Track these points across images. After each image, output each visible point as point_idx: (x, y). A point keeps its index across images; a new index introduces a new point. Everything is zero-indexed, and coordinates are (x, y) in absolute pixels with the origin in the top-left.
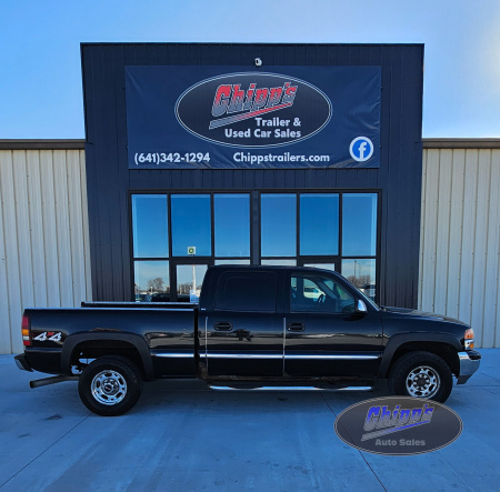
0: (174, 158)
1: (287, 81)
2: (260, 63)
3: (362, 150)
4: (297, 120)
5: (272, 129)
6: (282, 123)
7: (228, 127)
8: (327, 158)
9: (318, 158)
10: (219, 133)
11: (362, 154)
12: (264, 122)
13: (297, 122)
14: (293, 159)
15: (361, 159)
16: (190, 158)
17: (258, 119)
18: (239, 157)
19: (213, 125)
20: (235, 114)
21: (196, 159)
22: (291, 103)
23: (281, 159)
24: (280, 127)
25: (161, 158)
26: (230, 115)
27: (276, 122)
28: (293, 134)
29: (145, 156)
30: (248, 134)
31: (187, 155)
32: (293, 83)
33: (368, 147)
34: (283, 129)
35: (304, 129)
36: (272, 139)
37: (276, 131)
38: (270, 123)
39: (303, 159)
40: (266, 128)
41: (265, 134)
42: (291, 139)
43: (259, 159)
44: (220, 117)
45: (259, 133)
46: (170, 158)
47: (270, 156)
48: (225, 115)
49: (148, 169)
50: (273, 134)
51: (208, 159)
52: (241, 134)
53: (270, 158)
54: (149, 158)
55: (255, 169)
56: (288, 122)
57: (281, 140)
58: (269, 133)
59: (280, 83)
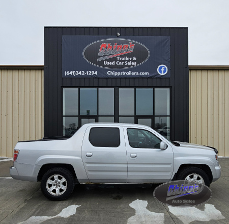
0: (82, 73)
1: (130, 42)
2: (119, 34)
3: (163, 70)
4: (134, 57)
5: (124, 61)
6: (128, 59)
7: (105, 60)
8: (147, 73)
9: (143, 74)
10: (101, 63)
11: (163, 72)
12: (120, 58)
13: (135, 59)
14: (133, 74)
16: (89, 73)
17: (118, 57)
18: (110, 73)
19: (99, 60)
21: (91, 73)
22: (132, 51)
23: (128, 74)
25: (76, 73)
26: (106, 56)
28: (133, 63)
29: (69, 72)
30: (113, 63)
31: (87, 72)
32: (133, 43)
33: (165, 69)
34: (129, 61)
36: (124, 66)
37: (126, 62)
38: (123, 59)
39: (137, 74)
40: (121, 61)
42: (132, 65)
43: (118, 74)
44: (102, 56)
45: (118, 63)
46: (80, 73)
48: (104, 56)
49: (71, 78)
50: (124, 63)
51: (96, 74)
52: (110, 63)
53: (123, 73)
54: (71, 73)
55: (116, 78)
56: (130, 58)
57: (128, 66)
58: (123, 63)
59: (127, 43)
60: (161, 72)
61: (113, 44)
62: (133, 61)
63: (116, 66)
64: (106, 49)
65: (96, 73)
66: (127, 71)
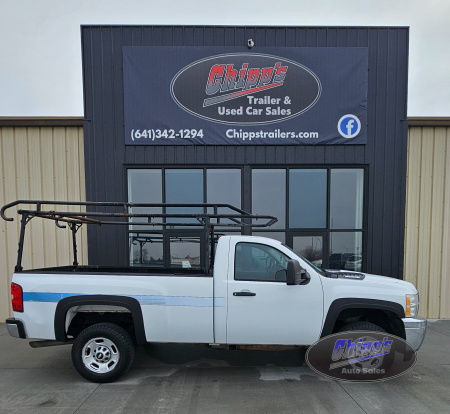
0: (169, 134)
1: (277, 61)
2: (252, 44)
3: (350, 127)
4: (287, 98)
5: (264, 107)
6: (273, 101)
7: (221, 105)
8: (315, 135)
9: (306, 135)
11: (349, 131)
12: (255, 100)
13: (287, 101)
14: (283, 135)
15: (349, 136)
16: (185, 134)
17: (250, 98)
18: (231, 134)
19: (207, 103)
20: (228, 93)
21: (191, 135)
22: (281, 82)
23: (271, 135)
24: (270, 105)
25: (157, 134)
26: (223, 94)
27: (267, 100)
28: (283, 112)
29: (141, 132)
30: (240, 111)
31: (181, 131)
32: (284, 64)
33: (355, 124)
34: (274, 107)
35: (294, 108)
36: (263, 117)
37: (267, 109)
38: (261, 102)
39: (293, 135)
40: (258, 106)
41: (256, 112)
42: (281, 116)
43: (251, 135)
44: (214, 96)
45: (250, 111)
46: (165, 134)
47: (261, 133)
48: (218, 94)
49: (144, 144)
50: (264, 112)
51: (202, 136)
52: (233, 112)
53: (261, 135)
54: (144, 134)
55: (246, 145)
56: (278, 100)
57: (271, 117)
58: (260, 110)
59: (271, 63)
60: (345, 130)
61: (238, 67)
62: (283, 106)
63: (245, 117)
64: (224, 79)
65: (201, 134)
66: (271, 128)
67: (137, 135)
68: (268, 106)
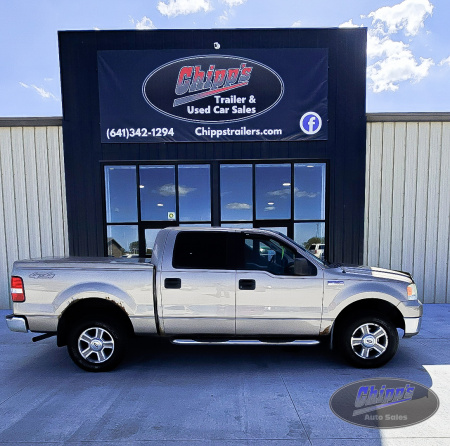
0: (142, 133)
1: (242, 62)
2: (218, 47)
3: (311, 124)
4: (252, 97)
5: (230, 106)
6: (239, 100)
7: (190, 104)
8: (279, 131)
9: (271, 132)
10: (182, 110)
11: (311, 128)
12: (222, 99)
13: (252, 100)
14: (248, 132)
15: (311, 132)
16: (156, 133)
17: (217, 97)
18: (200, 131)
19: (176, 103)
20: (196, 93)
21: (162, 133)
22: (246, 83)
23: (238, 132)
24: (237, 104)
25: (130, 132)
26: (192, 93)
27: (233, 99)
28: (248, 110)
29: (116, 131)
30: (208, 110)
31: (153, 130)
33: (316, 121)
34: (240, 106)
35: (259, 106)
36: (230, 115)
37: (234, 108)
38: (228, 101)
39: (258, 132)
40: (224, 105)
41: (223, 111)
42: (246, 114)
43: (218, 133)
44: (183, 96)
45: (218, 110)
46: (138, 133)
47: (228, 130)
48: (187, 94)
49: (119, 143)
50: (231, 110)
51: (172, 134)
52: (202, 111)
53: (228, 132)
54: (119, 133)
55: (215, 142)
57: (238, 116)
58: (227, 109)
59: (237, 64)
60: (307, 127)
61: (205, 68)
62: (248, 105)
63: (212, 116)
64: (192, 80)
65: (171, 132)
66: (237, 126)
67: (112, 133)
68: (234, 104)
